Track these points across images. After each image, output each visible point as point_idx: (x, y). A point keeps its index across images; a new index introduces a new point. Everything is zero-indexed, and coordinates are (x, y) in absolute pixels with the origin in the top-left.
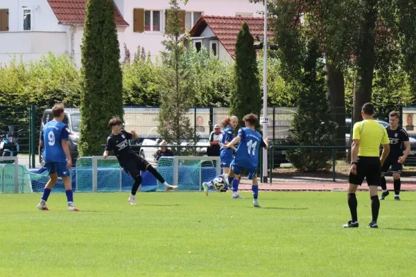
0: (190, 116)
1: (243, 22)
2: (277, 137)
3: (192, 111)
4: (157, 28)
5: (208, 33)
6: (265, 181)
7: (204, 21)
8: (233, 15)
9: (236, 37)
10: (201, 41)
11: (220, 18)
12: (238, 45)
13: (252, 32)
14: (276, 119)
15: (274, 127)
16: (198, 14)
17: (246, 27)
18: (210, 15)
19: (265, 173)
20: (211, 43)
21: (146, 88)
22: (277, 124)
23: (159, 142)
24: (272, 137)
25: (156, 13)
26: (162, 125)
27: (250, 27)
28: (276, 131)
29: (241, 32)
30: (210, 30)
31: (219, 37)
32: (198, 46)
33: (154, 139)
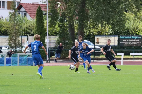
0: (20, 39)
1: (38, 6)
2: (51, 46)
3: (20, 37)
4: (4, 7)
5: (23, 9)
6: (47, 62)
7: (21, 5)
8: (32, 3)
9: (36, 11)
10: (20, 12)
11: (27, 4)
12: (37, 14)
13: (42, 9)
14: (51, 40)
15: (50, 43)
16: (18, 2)
18: (23, 3)
19: (47, 59)
20: (24, 13)
21: (2, 29)
22: (51, 42)
24: (49, 46)
25: (3, 2)
26: (10, 42)
27: (41, 7)
28: (51, 44)
29: (38, 9)
30: (23, 8)
31: (27, 11)
32: (19, 13)
33: (6, 47)
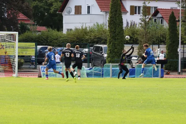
0: (151, 48)
1: (171, 11)
2: (185, 56)
3: (151, 46)
4: (139, 13)
5: (159, 15)
6: (179, 73)
7: (158, 11)
8: (169, 8)
9: (169, 17)
10: (156, 18)
11: (164, 9)
12: (169, 20)
13: (175, 15)
14: (185, 49)
15: (184, 52)
16: (155, 8)
17: (173, 13)
18: (160, 8)
19: (180, 71)
20: (160, 19)
21: (134, 37)
22: (185, 52)
23: (138, 58)
24: (183, 56)
25: (139, 7)
26: (139, 52)
27: (174, 13)
28: (184, 54)
29: (171, 15)
31: (164, 17)
32: (155, 20)
33: (136, 57)
